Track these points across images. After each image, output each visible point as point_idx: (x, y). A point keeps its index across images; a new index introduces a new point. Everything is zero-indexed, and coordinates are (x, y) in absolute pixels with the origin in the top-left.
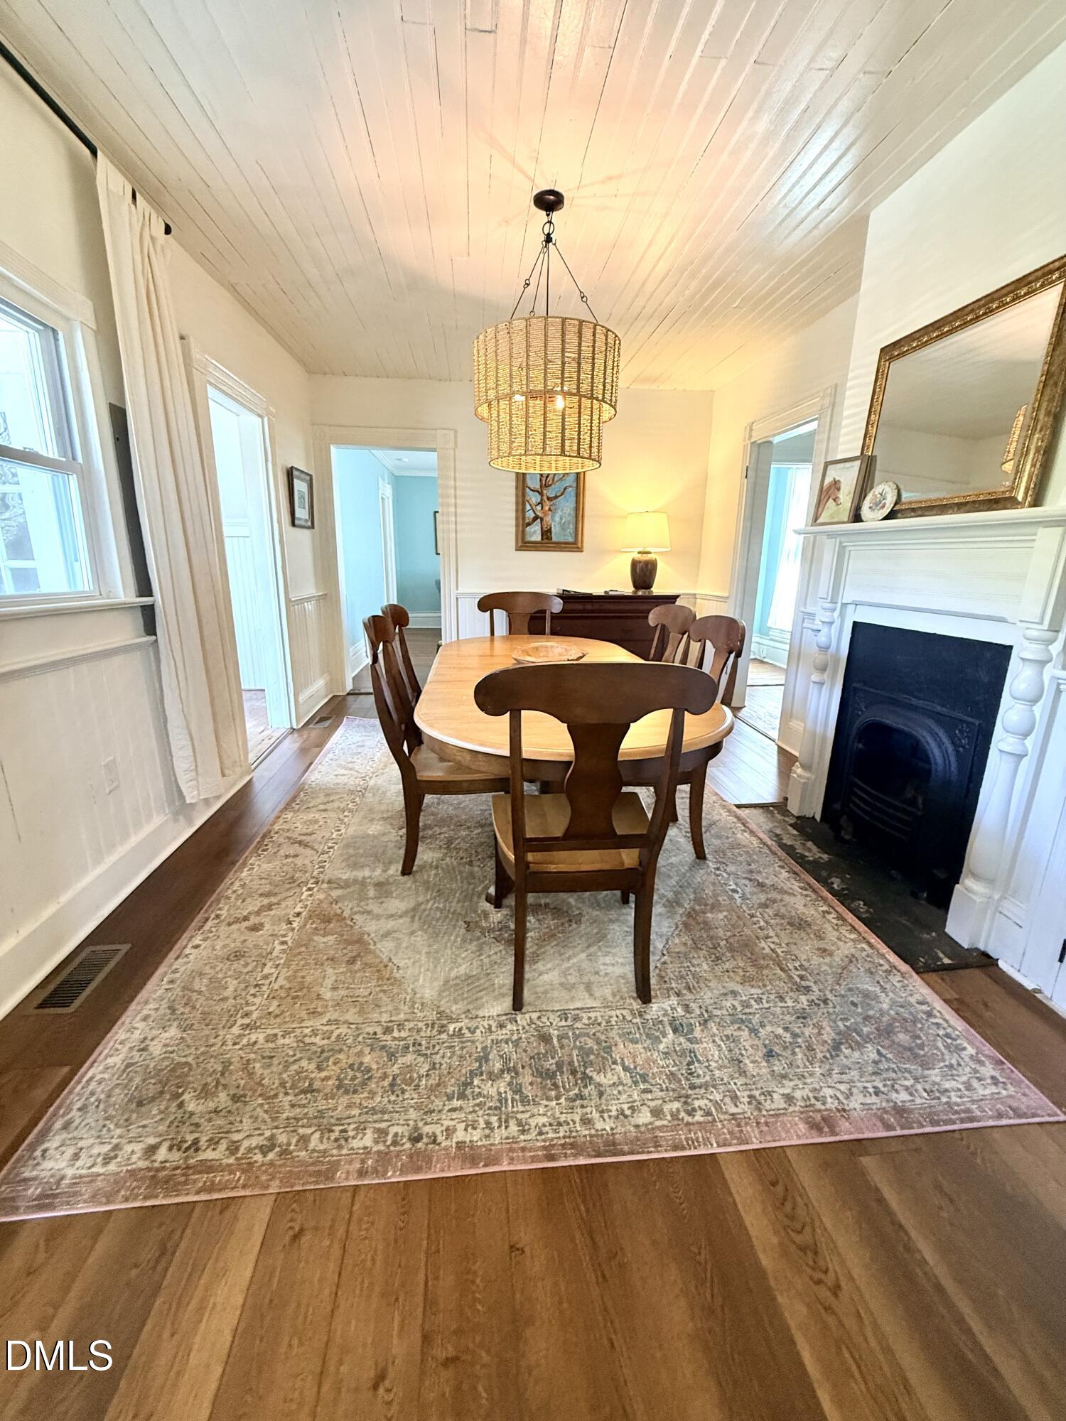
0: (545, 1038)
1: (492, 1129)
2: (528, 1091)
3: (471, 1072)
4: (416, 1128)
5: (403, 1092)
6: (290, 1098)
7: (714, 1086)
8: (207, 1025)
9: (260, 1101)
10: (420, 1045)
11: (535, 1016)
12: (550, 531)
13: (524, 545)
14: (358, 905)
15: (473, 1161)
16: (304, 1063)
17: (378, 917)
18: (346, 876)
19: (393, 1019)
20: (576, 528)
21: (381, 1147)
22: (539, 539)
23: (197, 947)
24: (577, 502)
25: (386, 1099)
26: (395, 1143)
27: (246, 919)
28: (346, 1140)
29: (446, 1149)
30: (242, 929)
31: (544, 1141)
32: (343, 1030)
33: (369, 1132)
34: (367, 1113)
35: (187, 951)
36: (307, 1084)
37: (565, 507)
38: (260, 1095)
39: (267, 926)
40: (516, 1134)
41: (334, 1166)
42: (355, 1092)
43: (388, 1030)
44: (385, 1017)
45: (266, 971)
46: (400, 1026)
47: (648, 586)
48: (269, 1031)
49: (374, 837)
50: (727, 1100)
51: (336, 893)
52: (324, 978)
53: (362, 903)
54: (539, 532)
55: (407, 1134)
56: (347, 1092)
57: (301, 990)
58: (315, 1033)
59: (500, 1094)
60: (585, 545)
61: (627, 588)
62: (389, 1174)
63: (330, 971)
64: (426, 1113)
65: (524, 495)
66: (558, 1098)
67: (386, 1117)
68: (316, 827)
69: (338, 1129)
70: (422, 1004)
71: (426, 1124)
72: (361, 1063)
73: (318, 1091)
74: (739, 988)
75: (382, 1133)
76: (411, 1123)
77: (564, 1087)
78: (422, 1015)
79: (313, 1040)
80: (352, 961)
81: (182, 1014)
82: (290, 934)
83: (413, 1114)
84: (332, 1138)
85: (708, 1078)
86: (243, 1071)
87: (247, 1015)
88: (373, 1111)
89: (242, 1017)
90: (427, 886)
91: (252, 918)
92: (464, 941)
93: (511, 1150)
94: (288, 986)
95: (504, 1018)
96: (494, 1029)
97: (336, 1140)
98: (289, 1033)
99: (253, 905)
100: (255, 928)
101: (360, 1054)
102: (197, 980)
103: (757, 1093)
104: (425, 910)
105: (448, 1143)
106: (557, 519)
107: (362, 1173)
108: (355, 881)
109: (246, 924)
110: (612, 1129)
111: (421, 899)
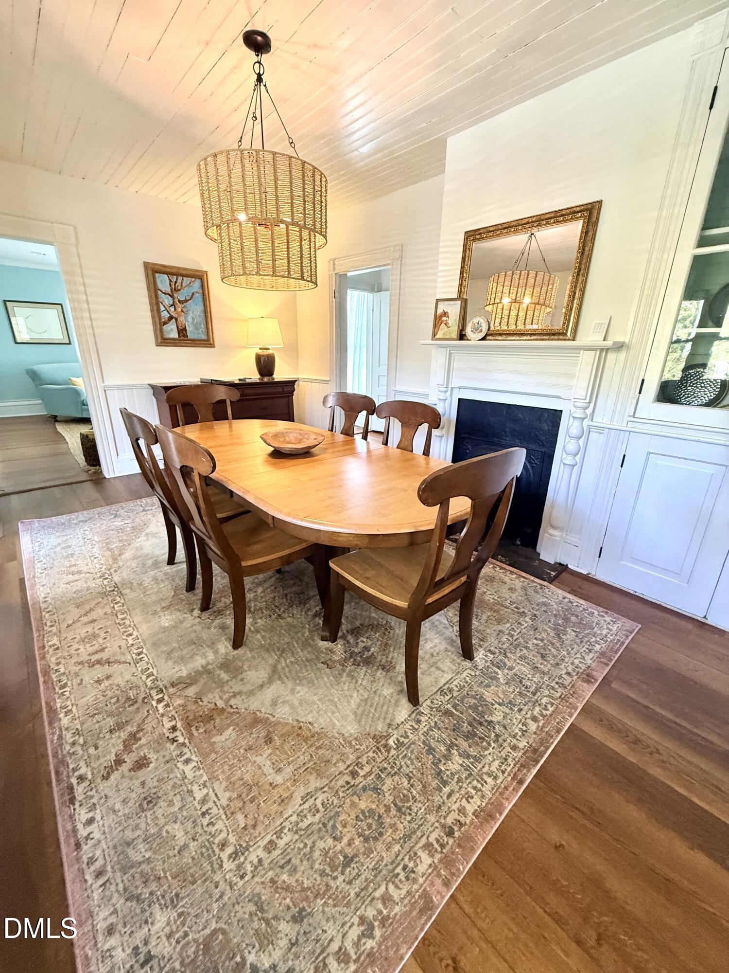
0: (447, 713)
1: (480, 790)
2: (473, 752)
3: (433, 763)
4: (443, 826)
5: (410, 808)
6: (341, 878)
7: (540, 688)
8: (193, 883)
9: (320, 902)
10: (385, 769)
11: (428, 702)
12: (185, 329)
13: (163, 341)
14: (225, 693)
15: (491, 817)
16: (321, 844)
18: (184, 671)
19: (348, 763)
20: (207, 329)
21: (438, 856)
22: (176, 336)
23: (90, 821)
24: (205, 306)
25: (406, 823)
26: (442, 846)
27: (119, 762)
28: (413, 872)
29: (472, 823)
30: (127, 773)
31: (509, 775)
32: (321, 797)
33: (420, 853)
34: (405, 842)
35: (83, 832)
36: (342, 858)
37: (195, 310)
38: (316, 897)
39: (152, 756)
40: (493, 783)
41: (426, 896)
42: (381, 834)
43: (354, 774)
44: (341, 767)
45: (199, 795)
46: (359, 765)
47: (271, 373)
48: (262, 843)
49: (175, 627)
50: (552, 691)
52: (260, 768)
53: (226, 688)
54: (175, 330)
55: (442, 834)
56: (376, 839)
57: (250, 790)
58: (301, 815)
59: (461, 765)
60: (216, 343)
61: (254, 376)
62: (461, 869)
63: (259, 759)
64: (437, 811)
65: (157, 297)
66: (489, 744)
67: (419, 834)
68: (101, 640)
69: (399, 870)
70: (356, 739)
71: (445, 818)
72: (363, 812)
73: (356, 856)
74: (500, 628)
75: (428, 846)
76: (437, 824)
77: (486, 736)
78: (364, 747)
79: (307, 822)
80: (269, 740)
81: (151, 894)
82: (186, 750)
83: (432, 818)
84: (403, 879)
85: (534, 685)
86: (277, 892)
87: (223, 845)
88: (407, 837)
89: (222, 850)
91: (125, 757)
92: (335, 677)
93: (501, 794)
94: (235, 795)
95: (414, 715)
96: (416, 727)
97: (407, 878)
98: (281, 830)
99: (114, 744)
100: (141, 764)
101: (353, 805)
102: (130, 852)
103: (557, 680)
104: (283, 669)
105: (470, 819)
106: (190, 320)
107: (447, 884)
108: (198, 673)
109: (125, 768)
110: (528, 743)
111: (271, 661)
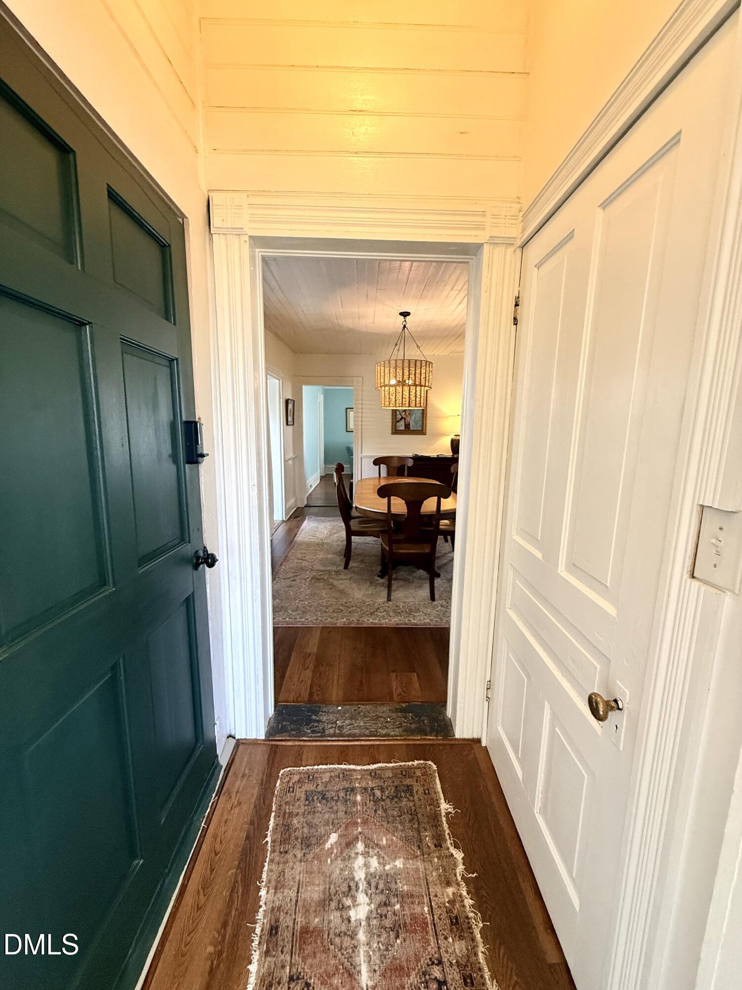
0: (398, 606)
1: (381, 621)
2: (392, 615)
3: (374, 611)
4: (358, 619)
5: (353, 613)
6: (319, 613)
9: (311, 613)
10: (357, 606)
11: (394, 602)
14: (329, 576)
15: (376, 625)
16: (321, 607)
17: (337, 580)
18: (322, 569)
19: (348, 601)
20: (423, 423)
21: (349, 621)
25: (348, 614)
26: (352, 621)
27: (289, 578)
28: (338, 620)
31: (396, 623)
32: (332, 602)
33: (345, 619)
34: (343, 616)
36: (324, 611)
40: (388, 621)
41: (336, 623)
42: (339, 613)
43: (346, 603)
46: (350, 602)
47: (455, 452)
48: (308, 602)
51: (320, 573)
53: (331, 576)
54: (404, 425)
55: (355, 620)
56: (336, 613)
57: (315, 594)
58: (323, 603)
59: (383, 615)
61: (447, 453)
62: (352, 625)
63: (323, 591)
64: (361, 617)
66: (401, 616)
67: (349, 617)
69: (335, 618)
70: (357, 599)
71: (361, 619)
72: (339, 608)
73: (328, 612)
75: (348, 619)
77: (403, 615)
78: (357, 601)
82: (307, 582)
83: (357, 617)
86: (303, 608)
88: (345, 616)
89: (298, 599)
90: (354, 572)
91: (291, 578)
92: (370, 586)
93: (386, 624)
94: (310, 593)
95: (384, 602)
96: (381, 604)
97: (335, 620)
98: (315, 602)
104: (354, 578)
105: (368, 622)
107: (344, 625)
108: (326, 570)
111: (352, 575)
